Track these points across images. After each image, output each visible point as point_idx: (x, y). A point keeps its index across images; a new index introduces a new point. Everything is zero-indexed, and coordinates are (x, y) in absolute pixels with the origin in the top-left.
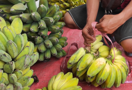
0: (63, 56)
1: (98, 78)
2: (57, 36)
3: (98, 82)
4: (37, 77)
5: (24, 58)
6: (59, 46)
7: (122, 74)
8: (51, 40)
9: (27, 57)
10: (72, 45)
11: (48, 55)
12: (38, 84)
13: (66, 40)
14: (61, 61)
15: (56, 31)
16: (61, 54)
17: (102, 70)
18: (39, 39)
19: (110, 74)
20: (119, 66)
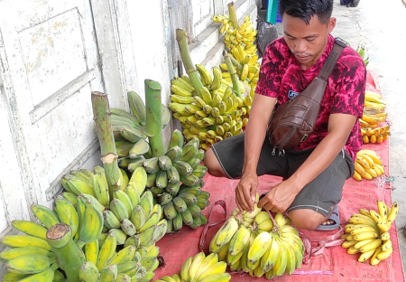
0: (203, 226)
1: (264, 262)
2: (194, 192)
3: (265, 268)
4: (162, 259)
5: (152, 229)
6: (197, 209)
7: (296, 253)
8: (184, 198)
9: (157, 229)
10: (216, 203)
11: (179, 224)
12: (163, 269)
13: (207, 198)
14: (198, 233)
15: (193, 185)
16: (199, 223)
17: (269, 250)
18: (167, 198)
19: (279, 256)
20: (291, 242)
